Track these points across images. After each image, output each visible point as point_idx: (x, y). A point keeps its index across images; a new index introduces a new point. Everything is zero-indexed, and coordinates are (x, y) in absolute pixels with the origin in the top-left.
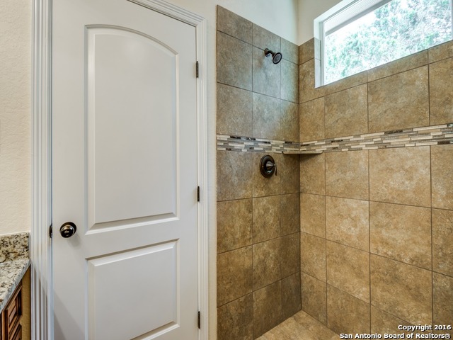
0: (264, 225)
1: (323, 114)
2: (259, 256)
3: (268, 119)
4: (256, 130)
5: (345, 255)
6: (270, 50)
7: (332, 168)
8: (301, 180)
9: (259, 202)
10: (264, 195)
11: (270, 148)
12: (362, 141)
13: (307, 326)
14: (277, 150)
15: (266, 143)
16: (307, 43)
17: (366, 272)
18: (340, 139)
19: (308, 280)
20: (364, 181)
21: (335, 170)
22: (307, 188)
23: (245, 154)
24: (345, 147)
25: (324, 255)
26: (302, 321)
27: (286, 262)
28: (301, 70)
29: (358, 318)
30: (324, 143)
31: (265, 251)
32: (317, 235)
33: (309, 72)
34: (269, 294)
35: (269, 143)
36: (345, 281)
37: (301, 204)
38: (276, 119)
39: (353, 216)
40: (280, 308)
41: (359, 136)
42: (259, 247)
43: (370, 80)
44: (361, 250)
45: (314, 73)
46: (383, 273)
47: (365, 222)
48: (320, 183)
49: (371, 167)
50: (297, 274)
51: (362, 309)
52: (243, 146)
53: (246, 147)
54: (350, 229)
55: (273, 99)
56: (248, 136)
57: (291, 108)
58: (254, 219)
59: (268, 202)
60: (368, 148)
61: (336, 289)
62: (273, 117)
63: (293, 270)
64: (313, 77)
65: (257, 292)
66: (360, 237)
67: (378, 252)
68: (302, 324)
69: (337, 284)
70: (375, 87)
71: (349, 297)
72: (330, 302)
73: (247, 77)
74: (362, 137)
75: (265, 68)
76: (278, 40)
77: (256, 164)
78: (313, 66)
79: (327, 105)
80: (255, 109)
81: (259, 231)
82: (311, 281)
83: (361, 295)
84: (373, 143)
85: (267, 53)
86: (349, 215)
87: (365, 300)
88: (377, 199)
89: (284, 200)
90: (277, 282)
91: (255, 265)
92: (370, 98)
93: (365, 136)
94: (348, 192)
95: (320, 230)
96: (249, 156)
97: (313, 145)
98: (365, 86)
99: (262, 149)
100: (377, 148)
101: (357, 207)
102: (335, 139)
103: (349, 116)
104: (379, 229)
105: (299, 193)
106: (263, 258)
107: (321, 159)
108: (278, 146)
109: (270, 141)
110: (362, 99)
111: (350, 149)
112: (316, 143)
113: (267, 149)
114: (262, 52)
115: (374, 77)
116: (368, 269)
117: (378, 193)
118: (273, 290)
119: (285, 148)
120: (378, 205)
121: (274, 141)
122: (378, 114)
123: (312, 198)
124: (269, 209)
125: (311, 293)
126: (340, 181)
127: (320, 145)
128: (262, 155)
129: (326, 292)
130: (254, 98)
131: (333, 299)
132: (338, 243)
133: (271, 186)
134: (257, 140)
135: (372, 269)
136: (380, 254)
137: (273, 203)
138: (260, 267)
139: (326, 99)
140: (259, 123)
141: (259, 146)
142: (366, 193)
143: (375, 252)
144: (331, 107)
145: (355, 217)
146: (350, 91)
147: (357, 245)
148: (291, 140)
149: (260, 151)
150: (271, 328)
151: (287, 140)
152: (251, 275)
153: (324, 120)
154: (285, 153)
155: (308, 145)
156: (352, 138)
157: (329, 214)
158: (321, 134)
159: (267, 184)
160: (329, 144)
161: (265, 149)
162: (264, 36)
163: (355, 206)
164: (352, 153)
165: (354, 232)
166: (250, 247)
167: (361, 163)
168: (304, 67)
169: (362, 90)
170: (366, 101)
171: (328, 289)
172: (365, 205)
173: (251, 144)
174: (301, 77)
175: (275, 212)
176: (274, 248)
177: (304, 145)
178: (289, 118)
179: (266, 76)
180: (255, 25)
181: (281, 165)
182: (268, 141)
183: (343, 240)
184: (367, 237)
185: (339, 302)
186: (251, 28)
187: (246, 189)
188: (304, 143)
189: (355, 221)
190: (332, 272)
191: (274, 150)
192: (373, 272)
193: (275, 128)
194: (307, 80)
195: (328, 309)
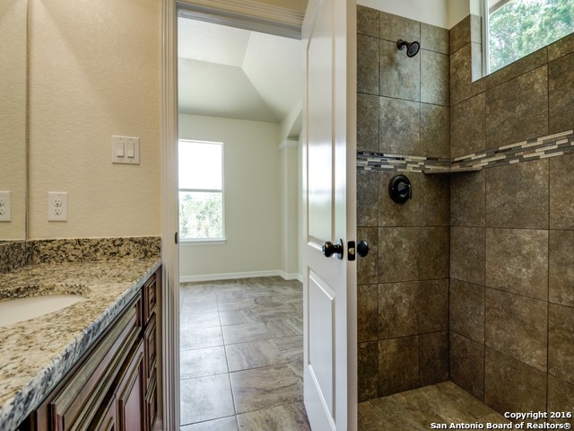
0: (395, 262)
1: (483, 116)
2: (386, 298)
3: (401, 128)
4: (384, 144)
5: (512, 307)
6: (404, 40)
7: (496, 189)
8: (452, 209)
9: (387, 232)
10: (395, 224)
11: (404, 166)
12: (540, 146)
13: (454, 398)
14: (414, 168)
15: (398, 159)
16: (461, 24)
17: (542, 329)
18: (508, 147)
19: (459, 342)
20: (542, 202)
21: (500, 190)
22: (460, 219)
23: (369, 172)
24: (514, 158)
25: (483, 308)
26: (448, 392)
27: (426, 315)
28: (452, 61)
29: (529, 391)
30: (484, 155)
31: (395, 294)
32: (473, 281)
33: (463, 62)
34: (400, 348)
35: (403, 159)
36: (512, 342)
37: (452, 241)
38: (414, 129)
39: (524, 252)
40: (416, 369)
41: (535, 140)
42: (386, 289)
43: (551, 59)
44: (535, 299)
45: (470, 62)
46: (568, 331)
47: (541, 259)
48: (478, 211)
49: (552, 182)
50: (444, 333)
51: (535, 380)
52: (366, 163)
53: (370, 164)
54: (520, 270)
55: (409, 103)
56: (372, 150)
57: (438, 113)
58: (380, 252)
59: (401, 234)
60: (549, 156)
61: (498, 353)
62: (409, 126)
63: (438, 326)
64: (469, 67)
65: (385, 342)
66: (535, 281)
67: (561, 300)
68: (448, 395)
69: (499, 347)
70: (560, 67)
71: (516, 363)
72: (489, 371)
73: (372, 78)
74: (540, 141)
75: (398, 65)
76: (417, 27)
77: (384, 185)
78: (469, 52)
79: (489, 102)
80: (382, 116)
81: (387, 269)
82: (463, 343)
83: (534, 360)
84: (556, 147)
85: (400, 45)
86: (519, 252)
87: (540, 368)
88: (560, 226)
89: (425, 234)
90: (412, 336)
91: (380, 309)
92: (552, 85)
93: (544, 138)
94: (519, 219)
95: (476, 274)
96: (374, 175)
97: (470, 160)
98: (545, 68)
99: (392, 167)
100: (561, 153)
101: (531, 239)
102: (500, 149)
103: (520, 114)
104: (563, 269)
105: (449, 227)
106: (393, 302)
107: (480, 178)
108: (416, 163)
109: (404, 156)
110: (539, 88)
111: (522, 159)
112: (473, 157)
113: (400, 167)
114: (393, 46)
115: (558, 52)
116: (545, 325)
117: (562, 217)
118: (406, 344)
119: (427, 167)
120: (562, 235)
121: (410, 157)
122: (563, 105)
123: (466, 233)
124: (401, 242)
125: (462, 358)
126: (507, 206)
127: (480, 159)
128: (393, 174)
129: (484, 357)
130: (382, 104)
131: (493, 366)
132: (503, 291)
133: (405, 214)
134: (385, 155)
135: (551, 324)
136: (563, 303)
137: (409, 237)
138: (387, 312)
139: (487, 96)
140: (389, 134)
141: (388, 164)
142: (544, 220)
143: (557, 301)
144: (494, 105)
145: (528, 253)
146: (523, 79)
147: (530, 292)
148: (436, 156)
149: (390, 169)
150: (403, 391)
151: (430, 156)
152: (376, 319)
153: (484, 126)
154: (426, 172)
155: (461, 161)
156: (524, 144)
157: (490, 253)
158: (480, 144)
159: (398, 211)
160: (491, 156)
161: (396, 167)
162: (396, 25)
163: (528, 238)
164: (524, 166)
165: (526, 274)
166: (375, 286)
167: (537, 177)
168: (457, 56)
169: (540, 75)
170: (545, 90)
171: (487, 353)
172: (542, 235)
173: (378, 160)
174: (453, 70)
175: (410, 248)
176: (409, 292)
177: (457, 162)
178: (434, 126)
179: (399, 74)
180: (383, 12)
181: (420, 188)
182: (401, 156)
183: (509, 286)
184: (544, 281)
185: (502, 370)
186: (378, 17)
187: (369, 215)
188: (456, 160)
189: (527, 259)
190: (493, 330)
191: (410, 168)
192: (553, 329)
193: (411, 140)
194: (461, 73)
195: (486, 380)
